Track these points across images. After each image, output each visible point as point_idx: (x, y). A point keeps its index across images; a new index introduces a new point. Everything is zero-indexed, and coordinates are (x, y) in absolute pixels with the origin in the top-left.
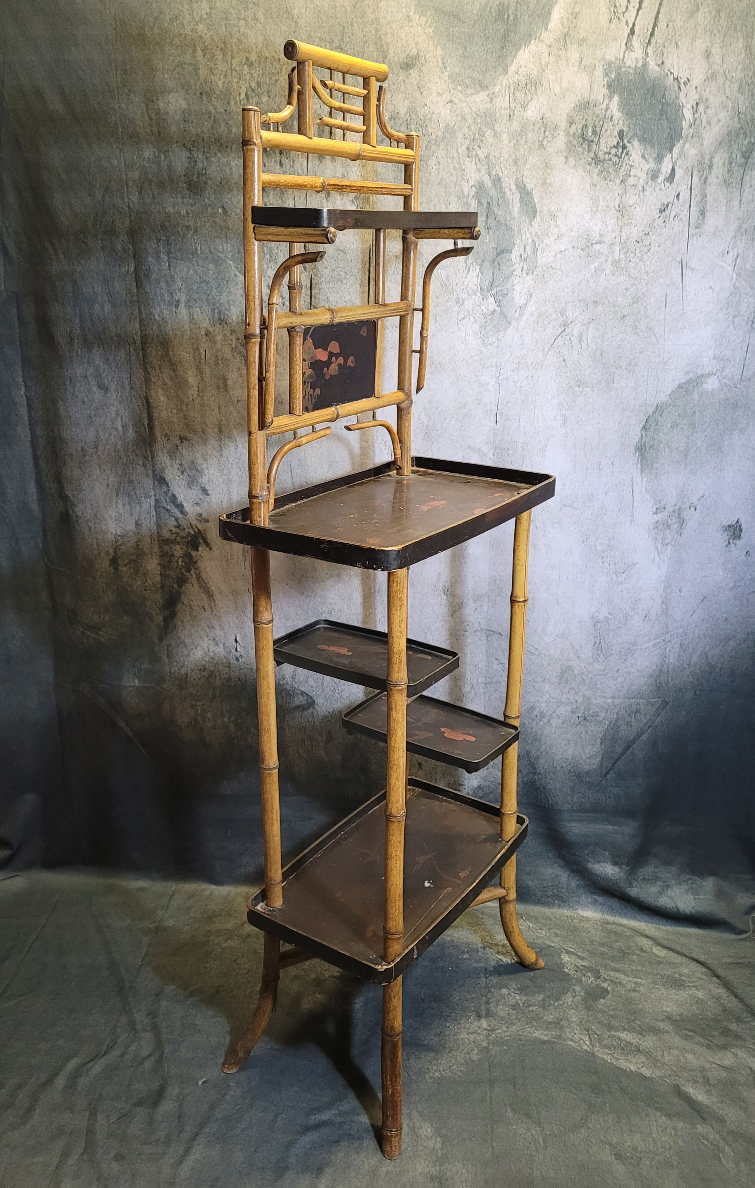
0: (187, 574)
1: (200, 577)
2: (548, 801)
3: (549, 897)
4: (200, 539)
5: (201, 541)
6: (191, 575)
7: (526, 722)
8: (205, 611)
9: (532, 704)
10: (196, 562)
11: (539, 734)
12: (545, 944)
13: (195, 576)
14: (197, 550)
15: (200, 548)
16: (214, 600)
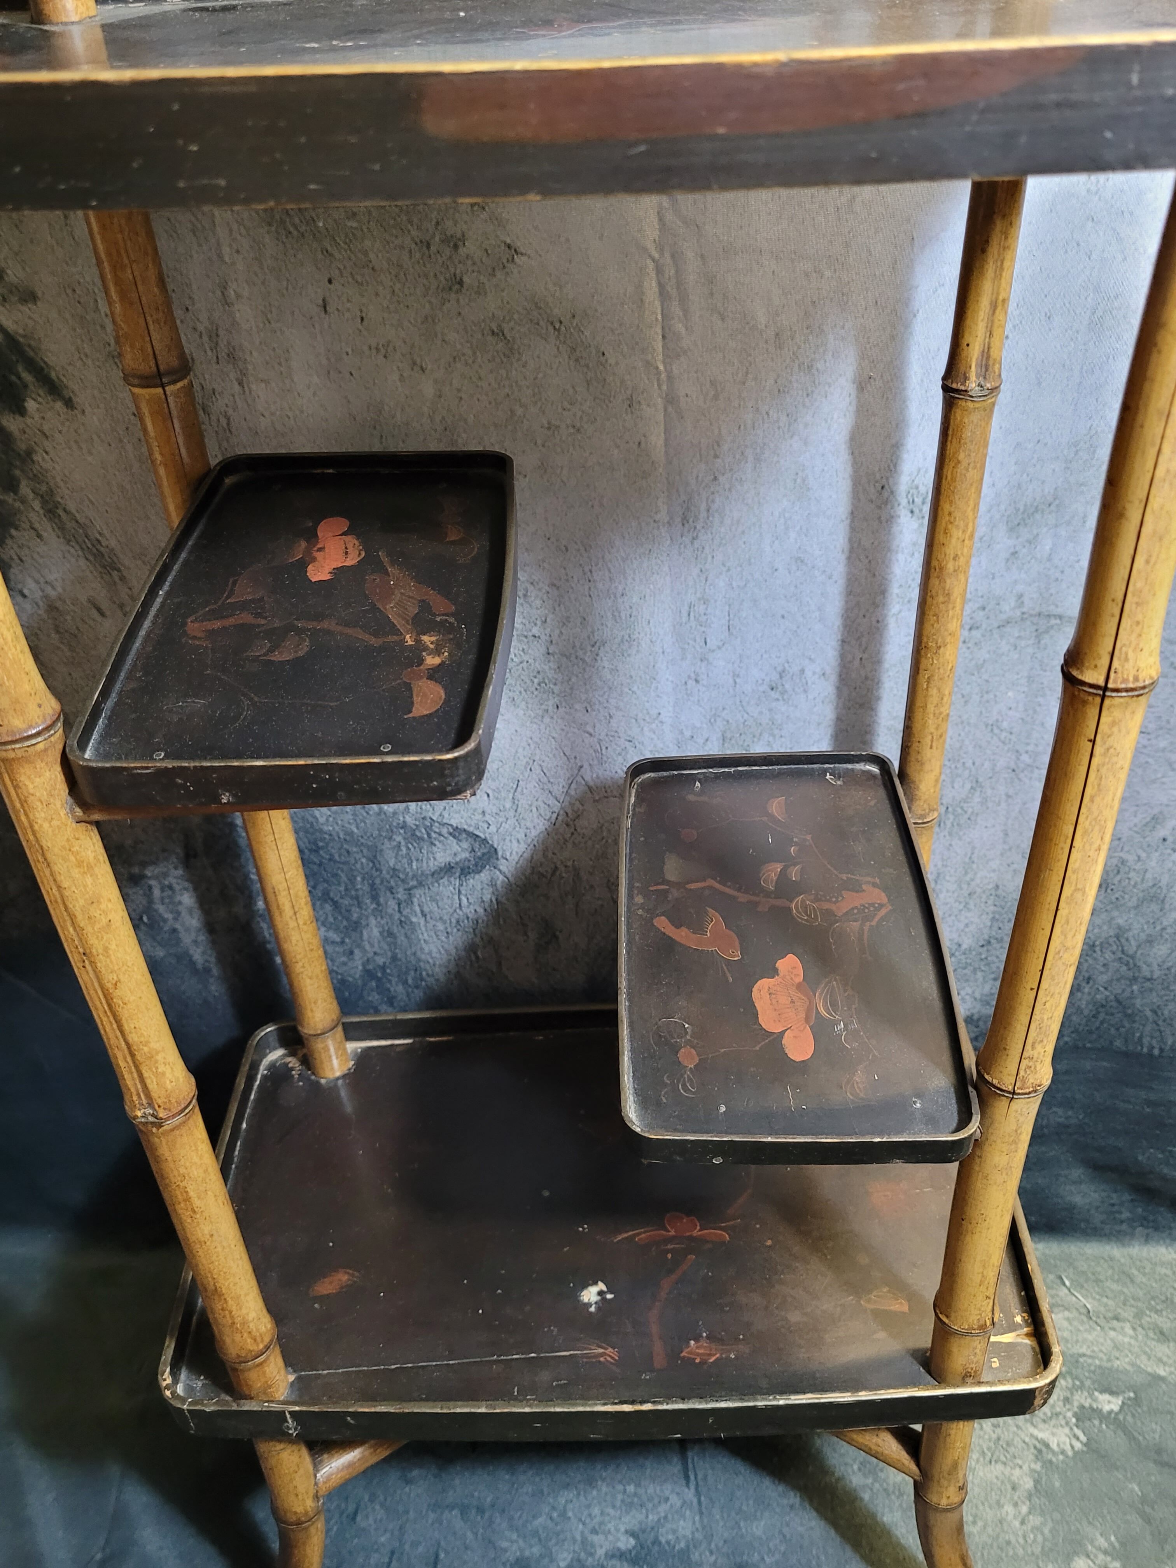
0: (10, 498)
1: (57, 505)
2: (1162, 1040)
3: (1122, 1222)
4: (20, 368)
5: (27, 377)
6: (23, 502)
7: (1131, 858)
8: (103, 614)
9: (1156, 811)
10: (29, 453)
11: (1163, 883)
12: (1140, 1370)
13: (37, 505)
14: (21, 411)
15: (31, 405)
16: (122, 578)
